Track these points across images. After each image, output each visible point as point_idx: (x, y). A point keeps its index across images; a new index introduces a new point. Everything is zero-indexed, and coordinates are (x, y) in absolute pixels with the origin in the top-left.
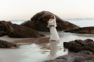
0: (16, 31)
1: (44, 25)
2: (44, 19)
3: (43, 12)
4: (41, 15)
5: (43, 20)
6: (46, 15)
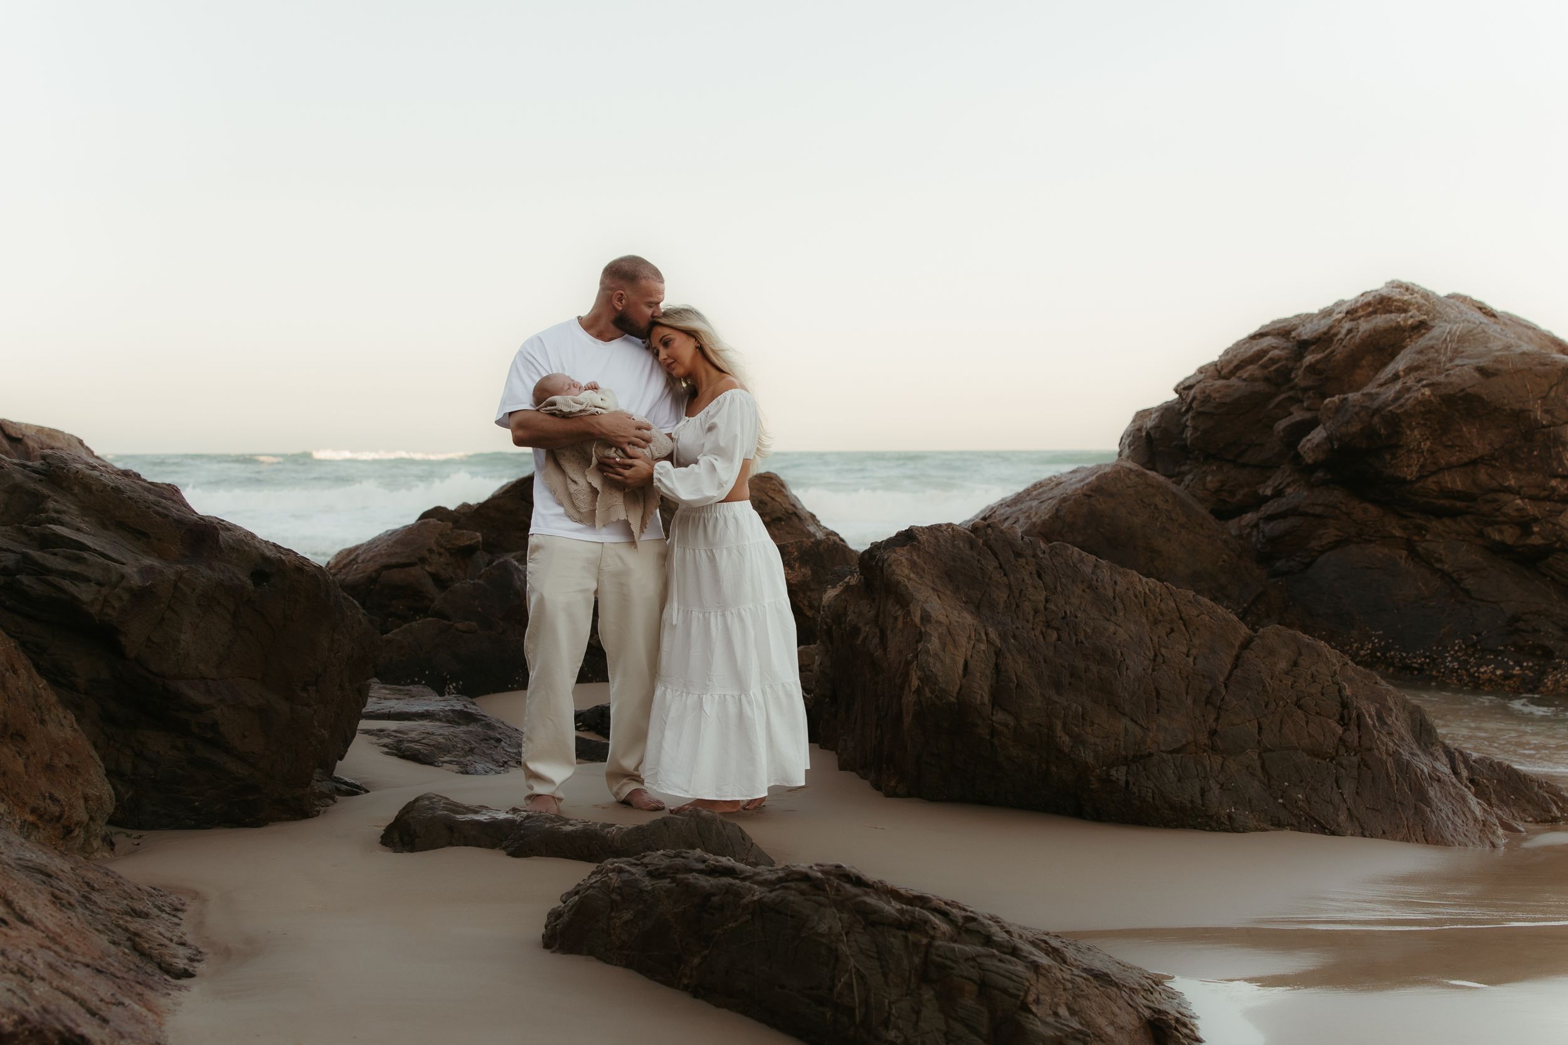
1: (1427, 561)
3: (1380, 304)
6: (1462, 374)
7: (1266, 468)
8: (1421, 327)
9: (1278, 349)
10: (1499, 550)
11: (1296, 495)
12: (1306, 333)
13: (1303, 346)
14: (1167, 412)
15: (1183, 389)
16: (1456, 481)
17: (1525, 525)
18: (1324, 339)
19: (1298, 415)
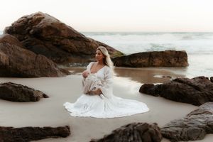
0: (11, 60)
1: (46, 47)
2: (44, 31)
3: (38, 15)
4: (36, 21)
5: (44, 35)
6: (49, 24)
7: (25, 35)
8: (43, 18)
9: (25, 20)
10: (55, 45)
11: (29, 38)
12: (29, 17)
13: (29, 19)
14: (11, 27)
15: (13, 25)
16: (49, 37)
17: (57, 42)
18: (32, 19)
19: (29, 28)
